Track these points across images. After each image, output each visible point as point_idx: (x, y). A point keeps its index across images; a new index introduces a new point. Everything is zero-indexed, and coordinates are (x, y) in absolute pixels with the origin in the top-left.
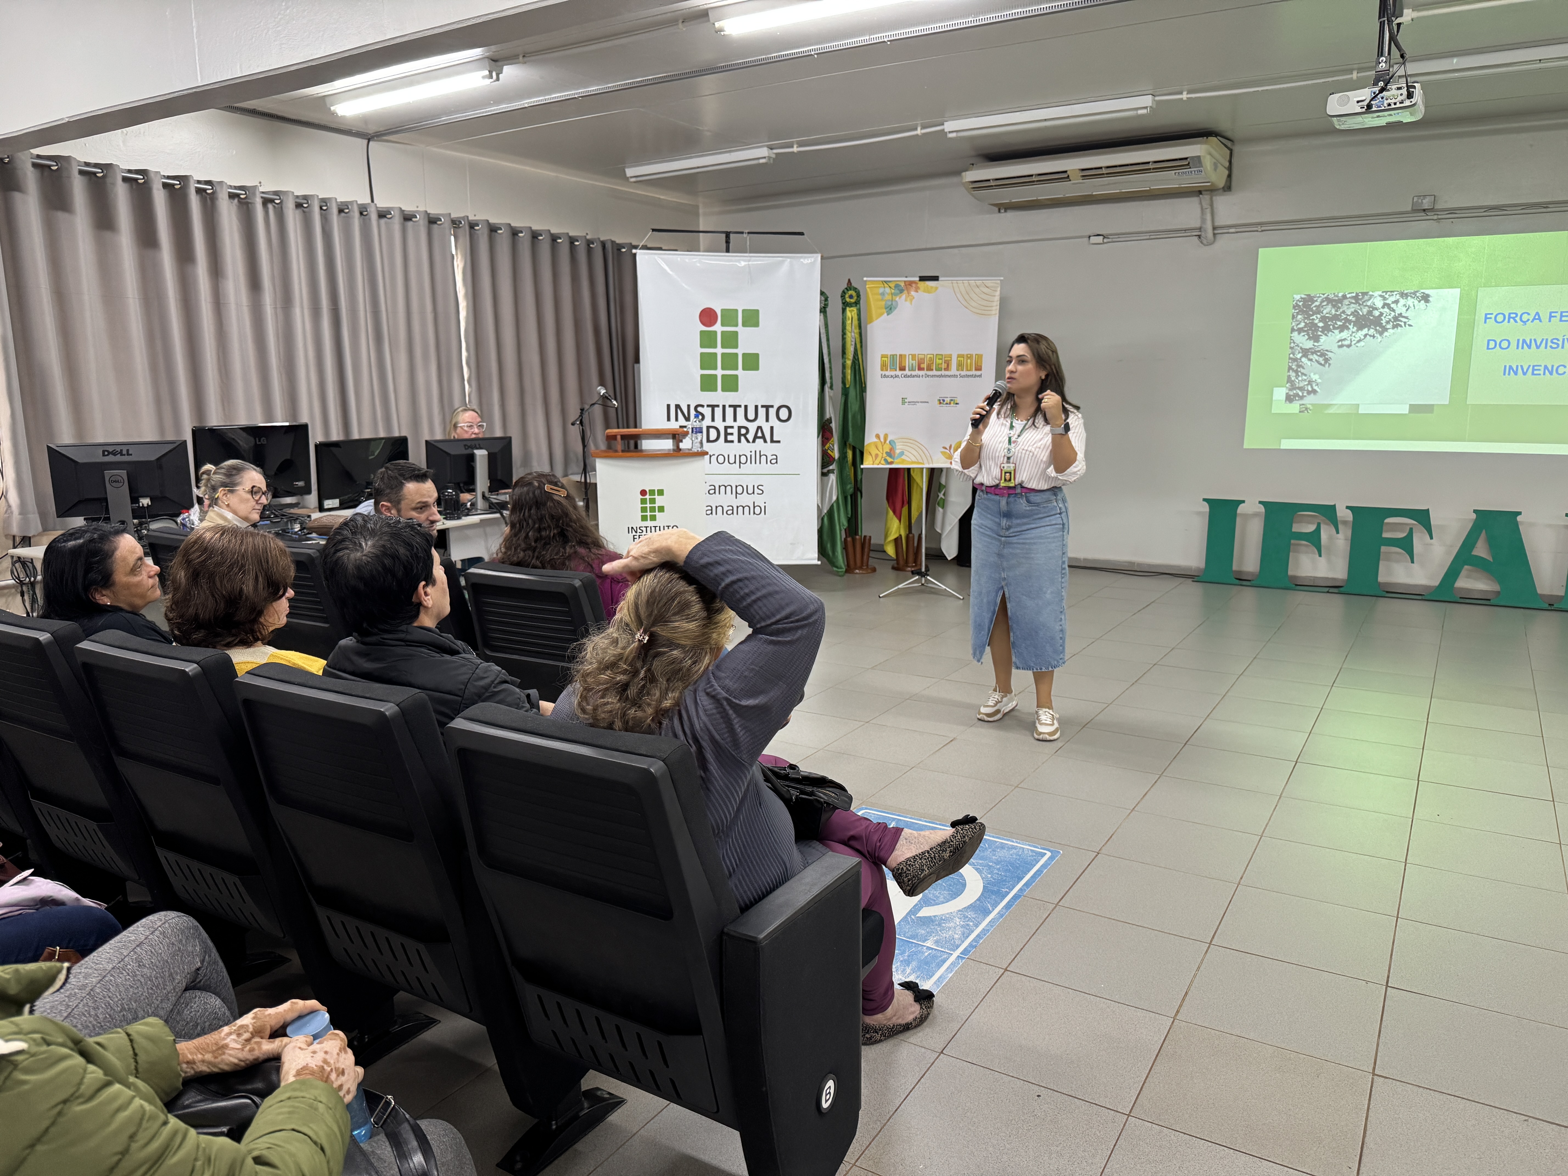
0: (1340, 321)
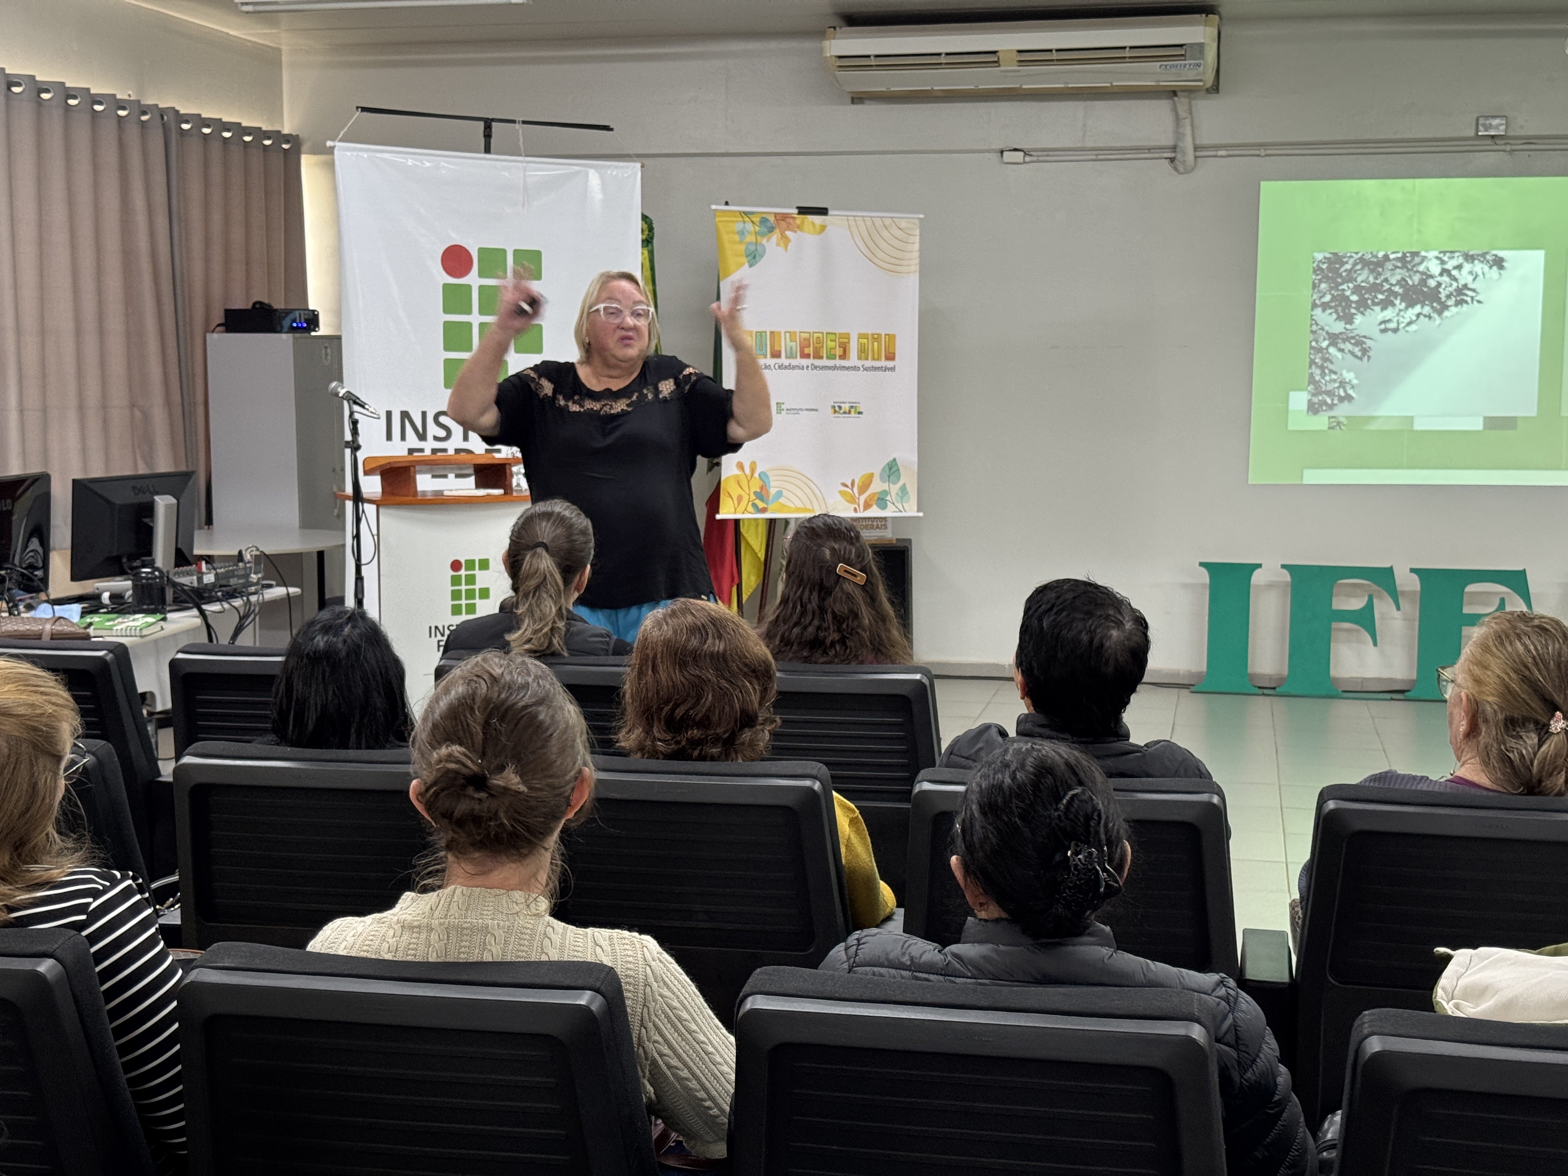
0: (1382, 293)
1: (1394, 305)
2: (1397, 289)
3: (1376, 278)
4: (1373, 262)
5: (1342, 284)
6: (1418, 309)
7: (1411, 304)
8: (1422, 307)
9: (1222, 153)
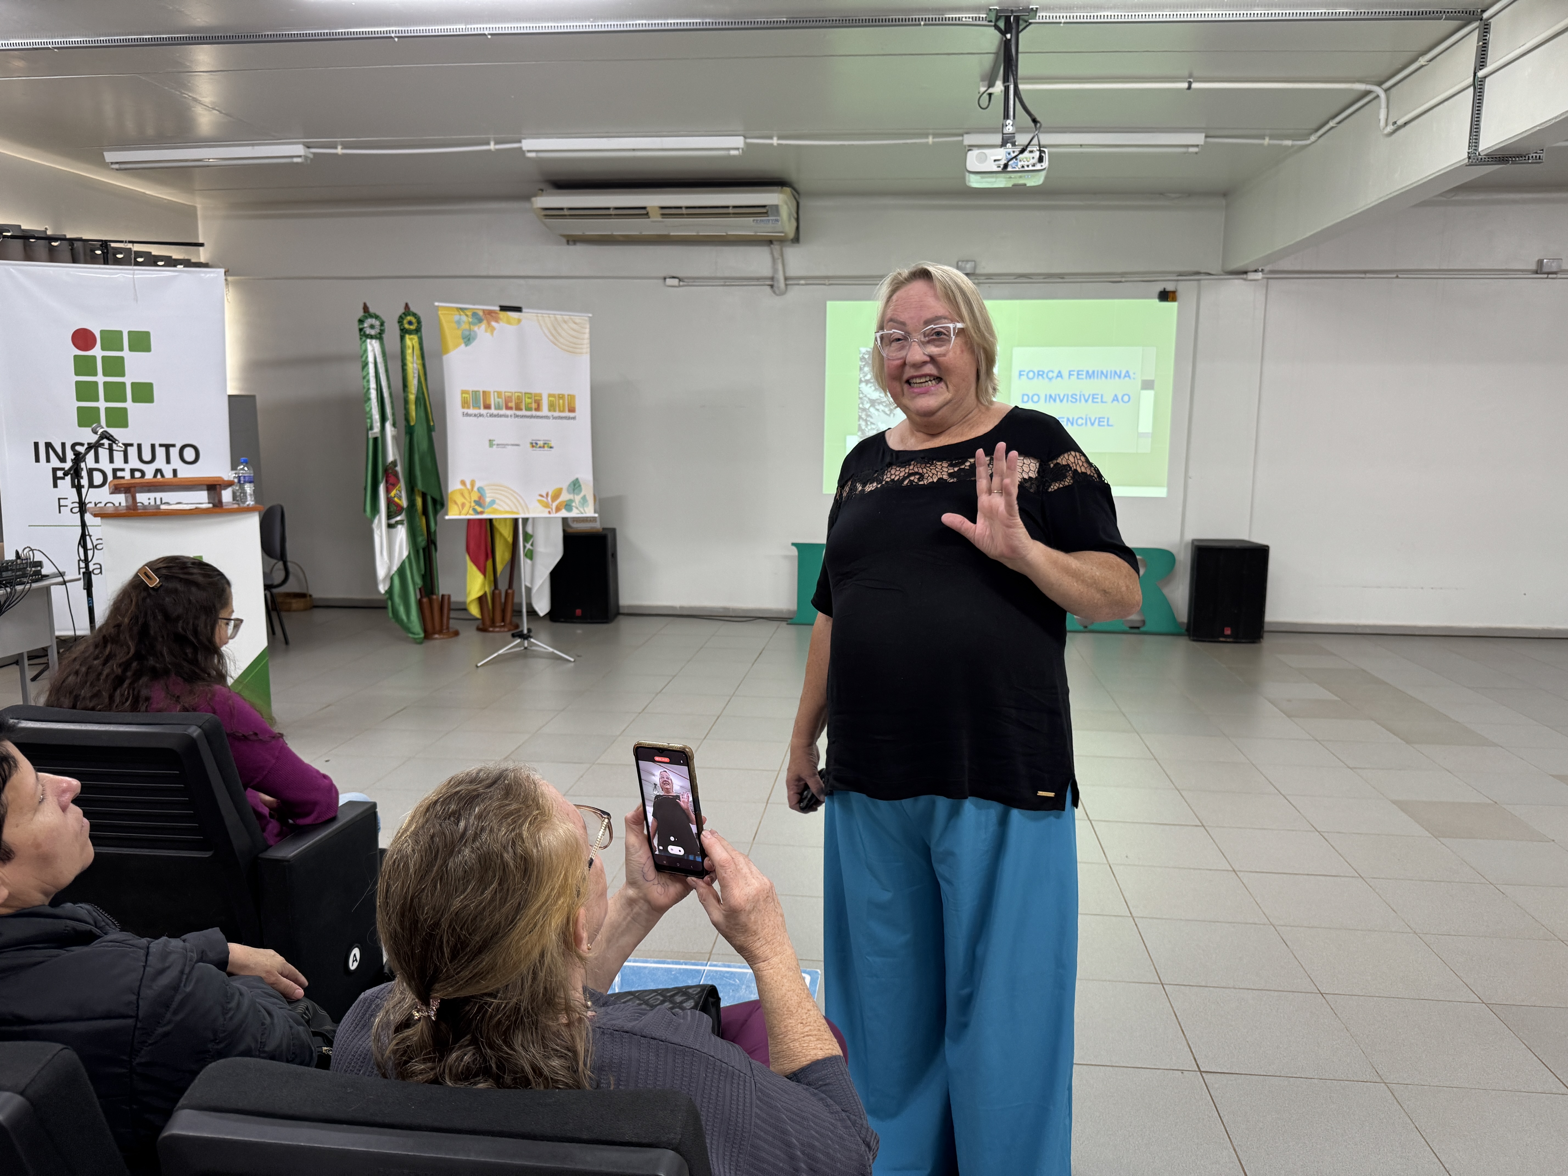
9: (802, 282)
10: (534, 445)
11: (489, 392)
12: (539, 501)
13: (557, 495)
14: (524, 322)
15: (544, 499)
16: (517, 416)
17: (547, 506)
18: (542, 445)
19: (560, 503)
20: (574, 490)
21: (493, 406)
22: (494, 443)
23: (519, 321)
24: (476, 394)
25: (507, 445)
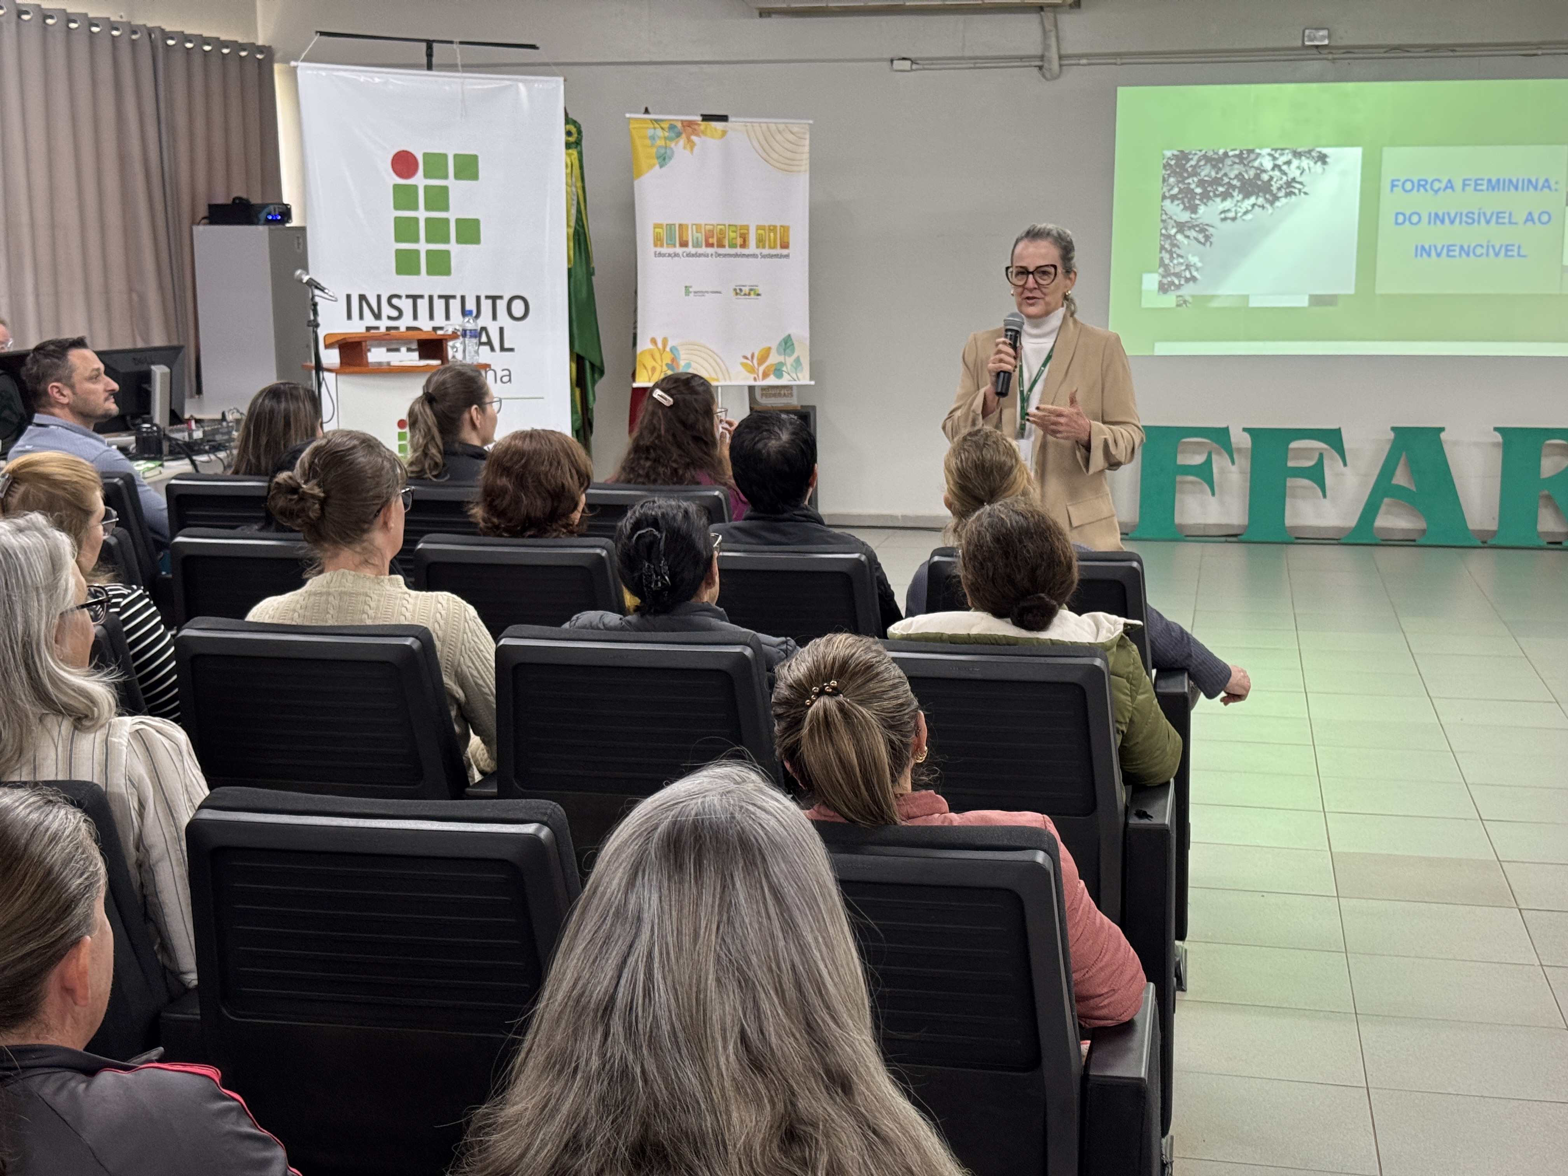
0: (1223, 186)
1: (1232, 196)
2: (1235, 182)
3: (1217, 173)
4: (1214, 159)
5: (1188, 178)
6: (1253, 200)
7: (1247, 196)
8: (1257, 199)
9: (1084, 61)
10: (738, 292)
11: (687, 226)
12: (742, 364)
13: (765, 356)
14: (730, 134)
15: (749, 362)
16: (719, 255)
17: (752, 370)
18: (747, 292)
19: (768, 366)
20: (785, 350)
21: (690, 244)
22: (691, 290)
23: (724, 133)
24: (671, 228)
25: (707, 292)
